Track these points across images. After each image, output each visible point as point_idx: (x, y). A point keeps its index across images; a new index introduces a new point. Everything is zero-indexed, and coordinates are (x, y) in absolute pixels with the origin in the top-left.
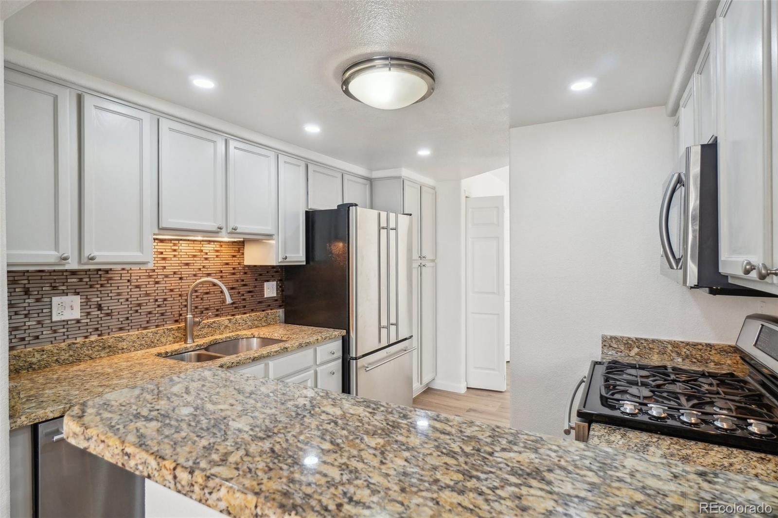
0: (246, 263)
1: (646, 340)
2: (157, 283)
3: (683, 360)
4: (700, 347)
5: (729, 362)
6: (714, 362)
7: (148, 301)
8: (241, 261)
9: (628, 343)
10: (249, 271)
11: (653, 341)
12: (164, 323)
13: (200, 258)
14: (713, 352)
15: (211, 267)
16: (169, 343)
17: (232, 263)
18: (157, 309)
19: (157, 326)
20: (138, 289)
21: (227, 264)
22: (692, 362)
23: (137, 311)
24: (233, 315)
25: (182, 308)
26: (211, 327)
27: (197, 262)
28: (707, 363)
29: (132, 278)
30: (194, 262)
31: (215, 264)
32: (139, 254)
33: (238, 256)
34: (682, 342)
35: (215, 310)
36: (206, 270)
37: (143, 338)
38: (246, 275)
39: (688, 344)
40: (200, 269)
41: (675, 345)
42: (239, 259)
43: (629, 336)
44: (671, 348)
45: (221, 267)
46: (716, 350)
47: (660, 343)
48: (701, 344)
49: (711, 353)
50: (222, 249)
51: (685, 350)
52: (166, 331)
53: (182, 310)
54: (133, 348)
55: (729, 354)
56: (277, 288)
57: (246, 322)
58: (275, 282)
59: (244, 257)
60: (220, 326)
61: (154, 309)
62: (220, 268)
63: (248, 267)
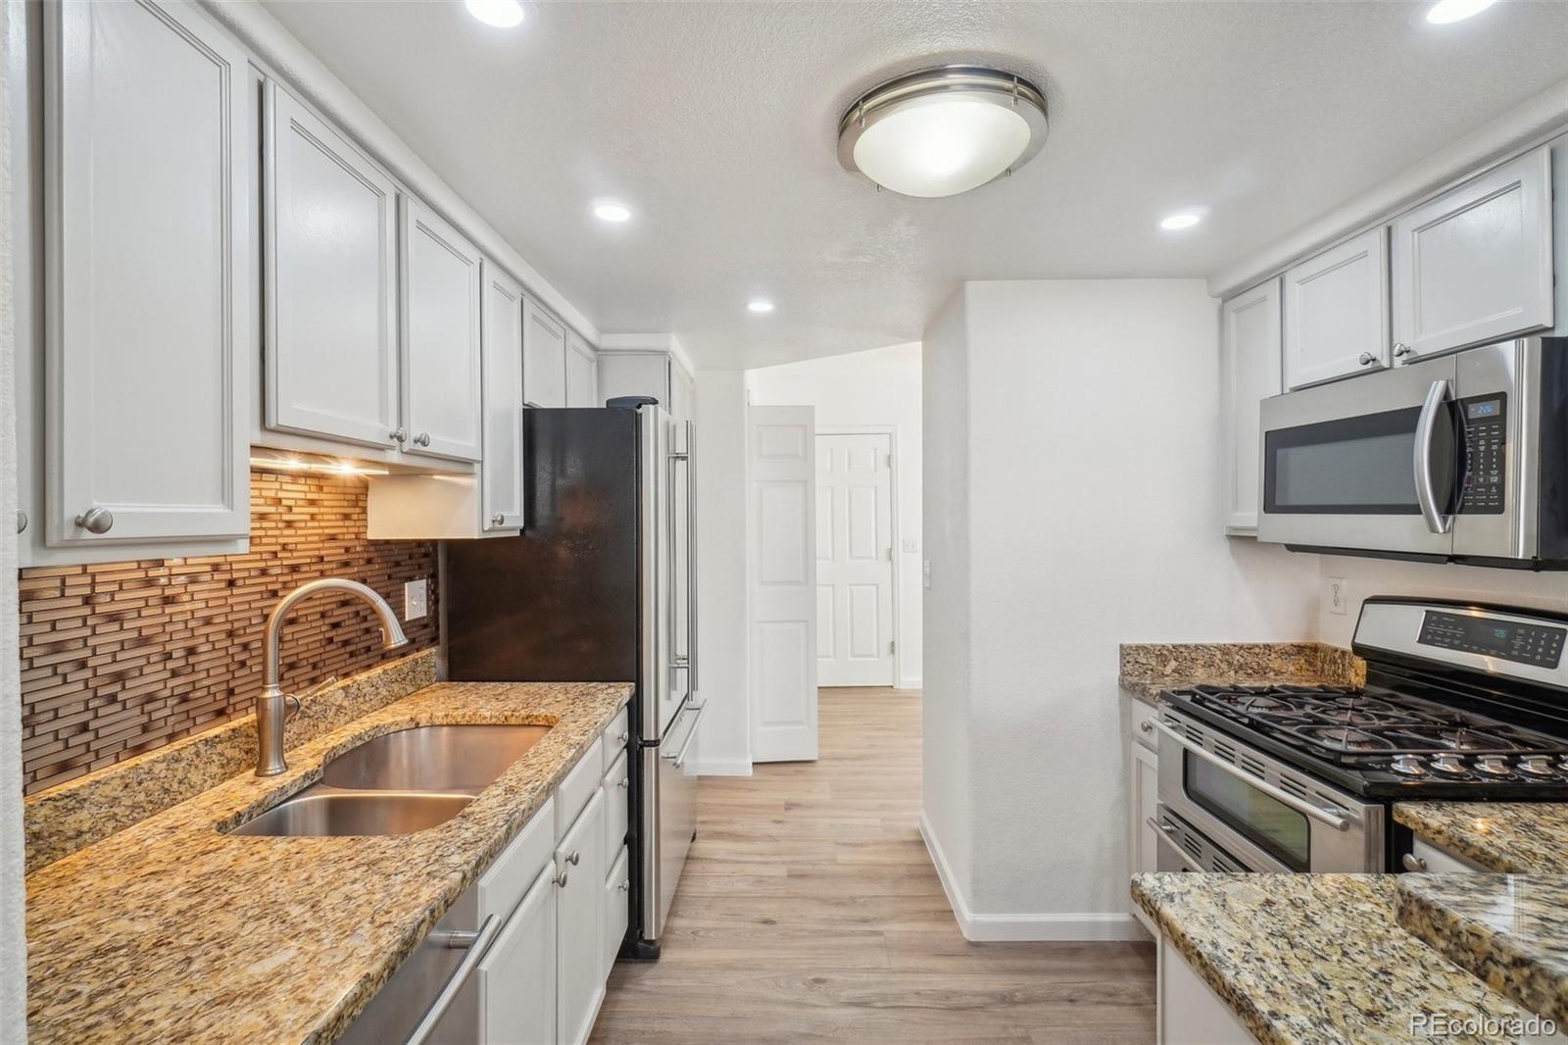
0: (371, 535)
1: (1186, 647)
2: (168, 600)
3: (1236, 672)
4: (1257, 650)
5: (1292, 668)
6: (1274, 671)
7: (143, 662)
8: (361, 530)
9: (1162, 654)
10: (376, 554)
11: (1197, 647)
12: (189, 724)
13: (275, 521)
14: (1273, 655)
15: (299, 547)
16: (210, 782)
17: (344, 534)
18: (171, 684)
19: (171, 737)
20: (115, 627)
21: (333, 538)
22: (1247, 674)
23: (112, 699)
24: (346, 675)
25: (233, 672)
26: (309, 717)
27: (270, 533)
28: (1265, 673)
29: (98, 589)
30: (262, 533)
31: (309, 539)
32: (219, 509)
33: (355, 517)
34: (1234, 646)
35: (310, 668)
36: (289, 555)
37: (140, 784)
38: (370, 567)
39: (1241, 648)
40: (275, 553)
41: (1225, 650)
42: (358, 524)
43: (1163, 643)
44: (1220, 656)
45: (321, 545)
46: (1276, 652)
47: (1206, 650)
48: (1257, 646)
49: (1270, 658)
50: (323, 496)
51: (1238, 657)
52: (202, 748)
53: (234, 678)
54: (111, 824)
55: (1292, 657)
56: (428, 596)
57: (377, 689)
58: (425, 581)
59: (366, 520)
60: (326, 711)
61: (161, 686)
62: (319, 549)
63: (374, 545)
